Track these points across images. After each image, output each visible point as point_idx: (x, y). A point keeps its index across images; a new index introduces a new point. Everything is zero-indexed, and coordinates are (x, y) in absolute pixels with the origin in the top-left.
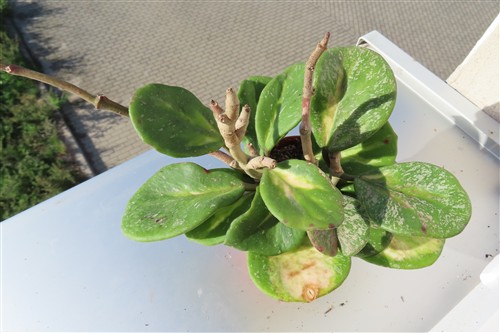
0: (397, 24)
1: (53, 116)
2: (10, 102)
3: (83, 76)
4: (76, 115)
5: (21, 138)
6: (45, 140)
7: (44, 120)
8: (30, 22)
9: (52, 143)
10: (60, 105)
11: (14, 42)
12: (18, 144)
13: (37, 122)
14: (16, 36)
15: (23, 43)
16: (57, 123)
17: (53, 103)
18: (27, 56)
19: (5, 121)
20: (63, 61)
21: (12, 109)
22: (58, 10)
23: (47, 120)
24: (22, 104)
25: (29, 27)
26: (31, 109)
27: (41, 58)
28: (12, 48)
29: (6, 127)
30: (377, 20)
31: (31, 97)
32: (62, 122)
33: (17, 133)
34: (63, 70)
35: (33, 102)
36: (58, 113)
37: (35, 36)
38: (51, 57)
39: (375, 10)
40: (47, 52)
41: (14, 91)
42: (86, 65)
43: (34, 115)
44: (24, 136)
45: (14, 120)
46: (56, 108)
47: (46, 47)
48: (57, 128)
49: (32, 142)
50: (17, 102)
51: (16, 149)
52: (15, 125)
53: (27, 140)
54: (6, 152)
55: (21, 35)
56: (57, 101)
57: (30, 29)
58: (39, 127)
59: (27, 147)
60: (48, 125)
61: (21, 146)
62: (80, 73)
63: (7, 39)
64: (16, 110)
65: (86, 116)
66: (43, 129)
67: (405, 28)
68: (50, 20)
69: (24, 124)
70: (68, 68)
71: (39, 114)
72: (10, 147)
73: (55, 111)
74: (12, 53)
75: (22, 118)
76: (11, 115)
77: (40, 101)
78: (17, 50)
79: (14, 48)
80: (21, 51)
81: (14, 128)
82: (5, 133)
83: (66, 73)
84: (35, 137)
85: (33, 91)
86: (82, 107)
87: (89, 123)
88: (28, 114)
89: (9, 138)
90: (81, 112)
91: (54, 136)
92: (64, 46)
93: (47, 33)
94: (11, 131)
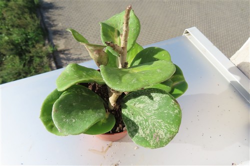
0: (225, 36)
1: (49, 56)
2: (31, 46)
3: (66, 39)
4: (59, 57)
5: (32, 63)
6: (43, 67)
7: (44, 57)
8: (48, 12)
9: (46, 68)
10: (53, 51)
11: (38, 20)
12: (30, 66)
13: (41, 57)
14: (40, 16)
15: (42, 21)
16: (50, 60)
17: (50, 50)
18: (43, 26)
19: (27, 54)
20: (59, 31)
21: (31, 50)
22: (61, 8)
23: (45, 57)
24: (36, 48)
25: (46, 14)
26: (39, 51)
27: (49, 28)
28: (37, 22)
29: (27, 58)
30: (215, 33)
31: (41, 45)
32: (52, 59)
33: (31, 61)
34: (57, 35)
35: (41, 48)
36: (51, 55)
37: (48, 18)
38: (54, 28)
39: (214, 27)
40: (52, 26)
41: (34, 41)
42: (68, 34)
43: (40, 54)
44: (34, 63)
45: (31, 55)
46: (51, 52)
47: (52, 23)
48: (50, 61)
49: (37, 66)
50: (34, 47)
51: (29, 68)
52: (31, 57)
53: (35, 65)
54: (24, 69)
55: (42, 17)
56: (52, 49)
57: (47, 14)
58: (41, 60)
59: (34, 68)
60: (45, 60)
61: (32, 67)
62: (65, 38)
63: (36, 18)
64: (32, 50)
65: (64, 58)
66: (43, 61)
67: (229, 39)
68: (56, 12)
69: (35, 57)
70: (60, 34)
71: (42, 54)
72: (27, 67)
73: (50, 54)
74: (36, 24)
75: (35, 54)
76: (30, 52)
77: (44, 48)
78: (39, 23)
79: (38, 22)
80: (40, 24)
81: (30, 59)
82: (26, 60)
83: (59, 37)
84: (38, 64)
85: (42, 43)
86: (63, 54)
87: (64, 62)
88: (38, 53)
89: (27, 63)
90: (62, 56)
91: (47, 65)
92: (60, 24)
93: (54, 18)
94: (28, 60)
